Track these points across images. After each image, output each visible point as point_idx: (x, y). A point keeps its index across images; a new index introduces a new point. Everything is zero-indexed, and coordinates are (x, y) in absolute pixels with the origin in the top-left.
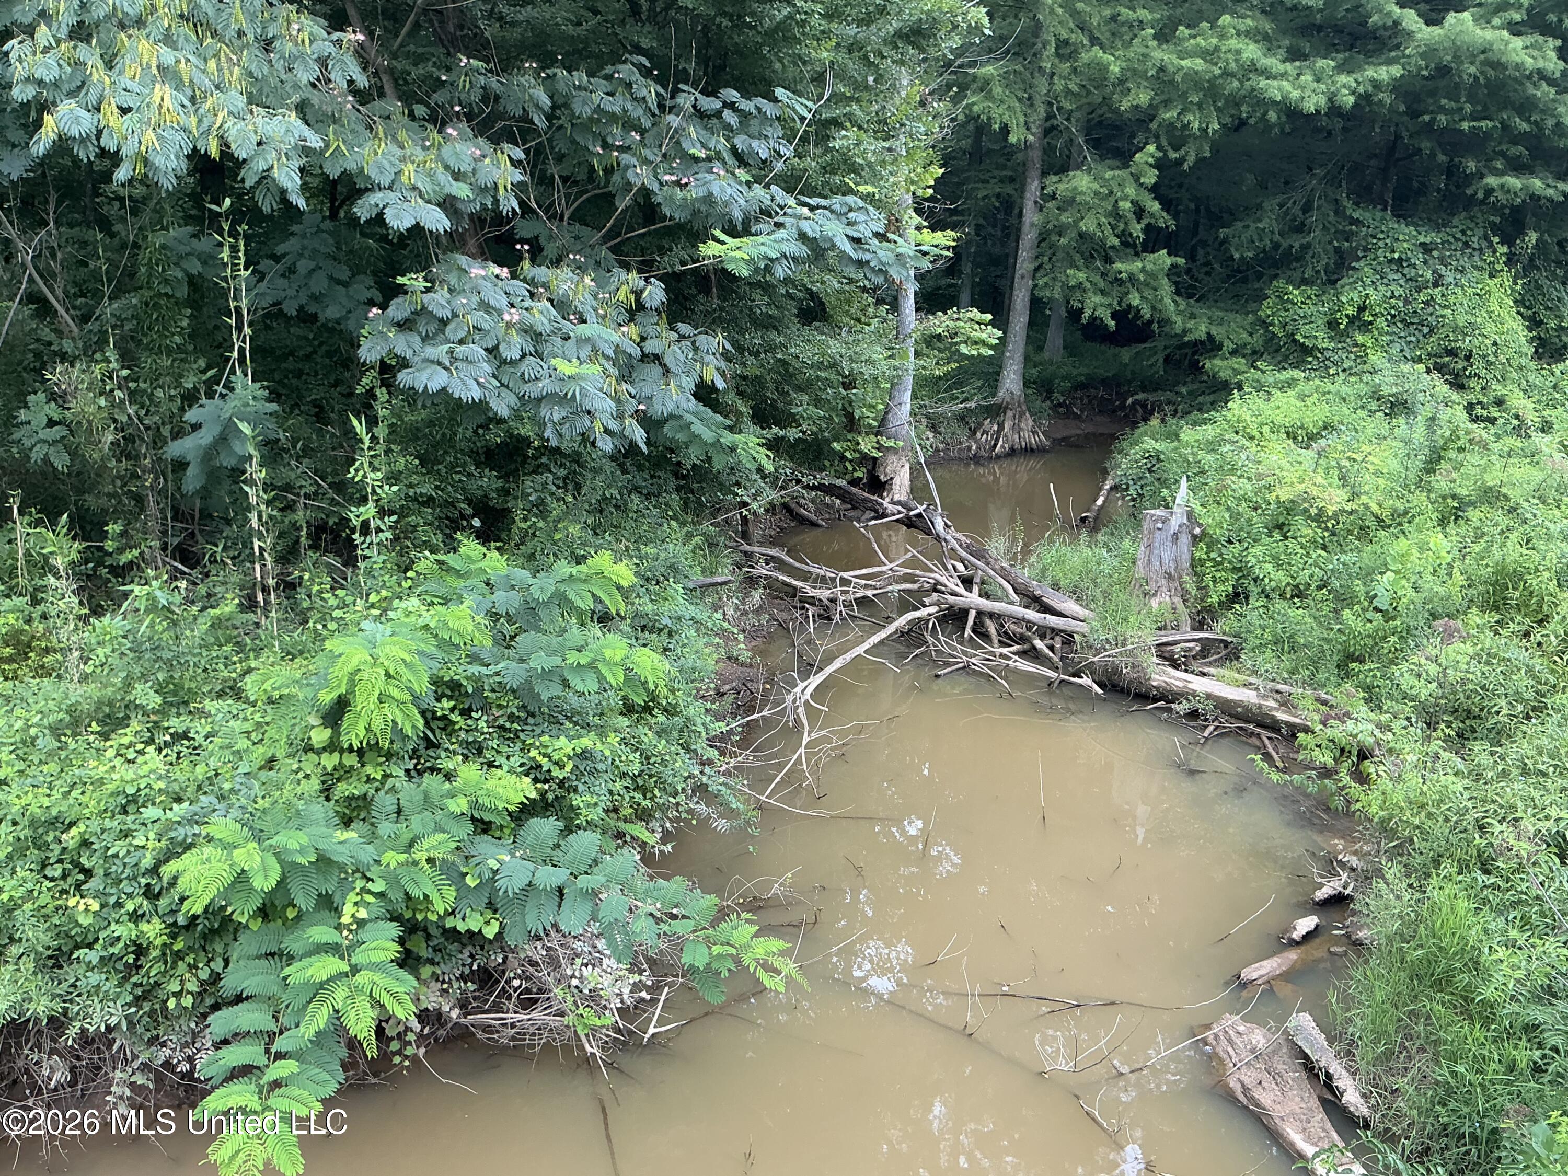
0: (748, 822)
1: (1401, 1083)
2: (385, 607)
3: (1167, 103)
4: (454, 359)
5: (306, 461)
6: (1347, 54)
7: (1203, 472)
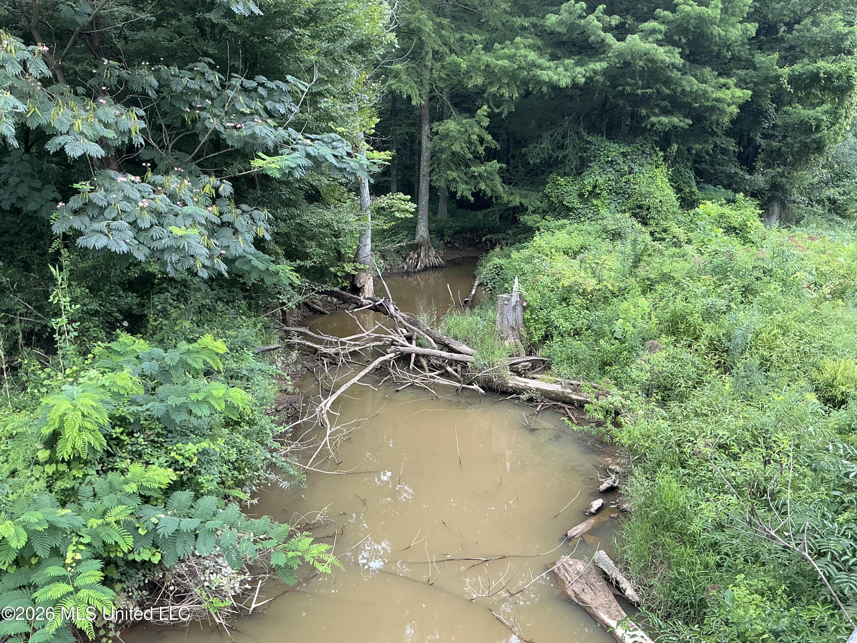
0: (300, 482)
1: (654, 581)
2: (76, 376)
3: (491, 84)
4: (110, 230)
5: (19, 294)
6: (579, 56)
7: (524, 274)
